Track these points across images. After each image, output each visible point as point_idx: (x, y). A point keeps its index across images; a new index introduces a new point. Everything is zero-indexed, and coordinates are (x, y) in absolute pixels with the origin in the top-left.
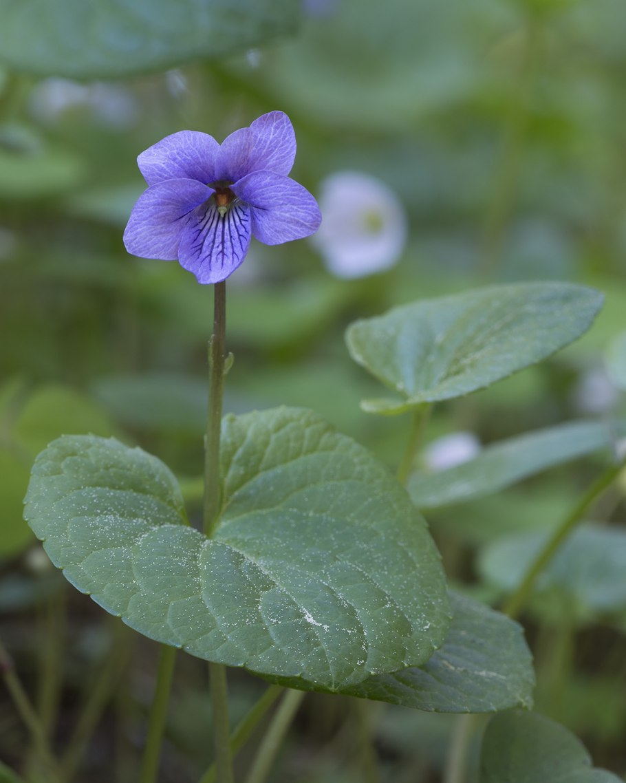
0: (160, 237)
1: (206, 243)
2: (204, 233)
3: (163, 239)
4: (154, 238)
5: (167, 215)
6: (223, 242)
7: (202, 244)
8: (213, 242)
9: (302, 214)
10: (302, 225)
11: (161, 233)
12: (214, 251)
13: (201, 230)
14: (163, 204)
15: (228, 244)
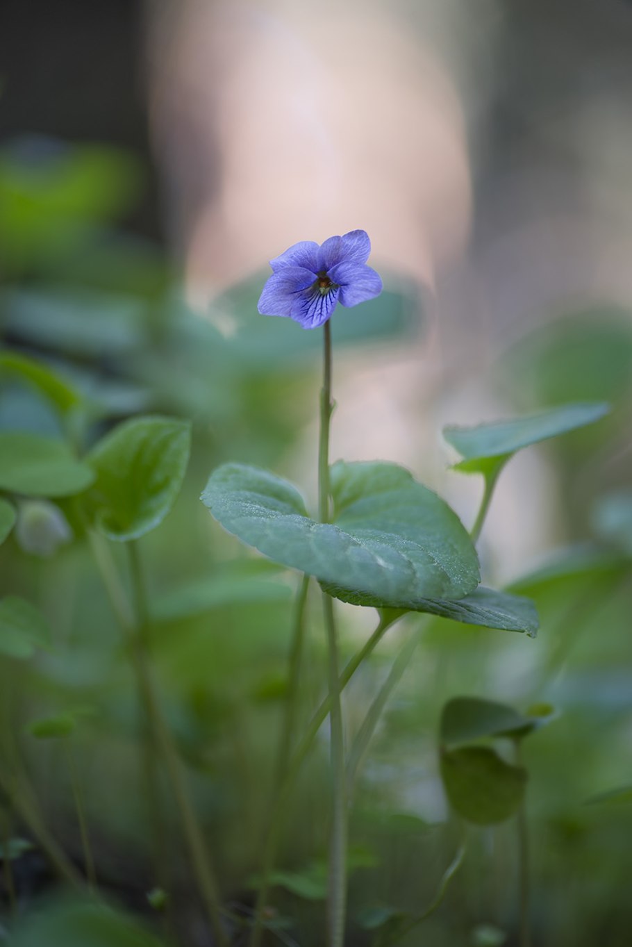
0: (280, 302)
1: (311, 309)
2: (310, 303)
3: (282, 304)
4: (276, 303)
5: (285, 289)
6: (321, 308)
7: (308, 309)
8: (315, 308)
9: (370, 285)
10: (370, 291)
11: (281, 300)
12: (316, 313)
13: (308, 302)
14: (283, 282)
15: (324, 309)
